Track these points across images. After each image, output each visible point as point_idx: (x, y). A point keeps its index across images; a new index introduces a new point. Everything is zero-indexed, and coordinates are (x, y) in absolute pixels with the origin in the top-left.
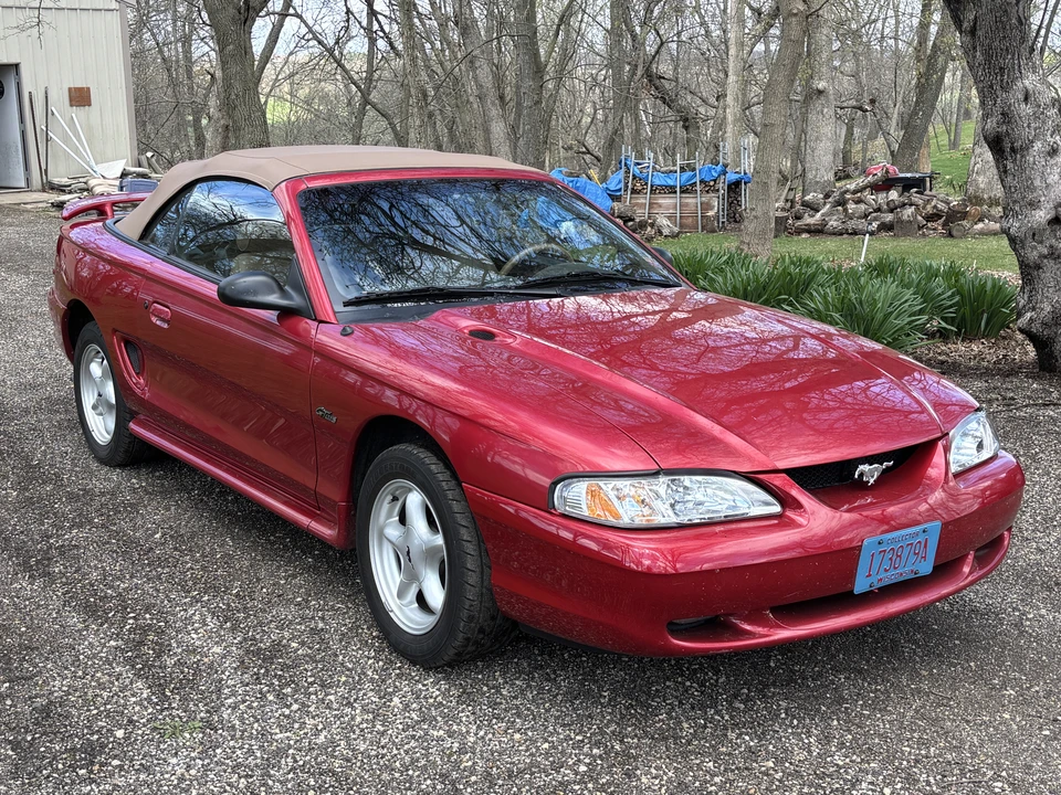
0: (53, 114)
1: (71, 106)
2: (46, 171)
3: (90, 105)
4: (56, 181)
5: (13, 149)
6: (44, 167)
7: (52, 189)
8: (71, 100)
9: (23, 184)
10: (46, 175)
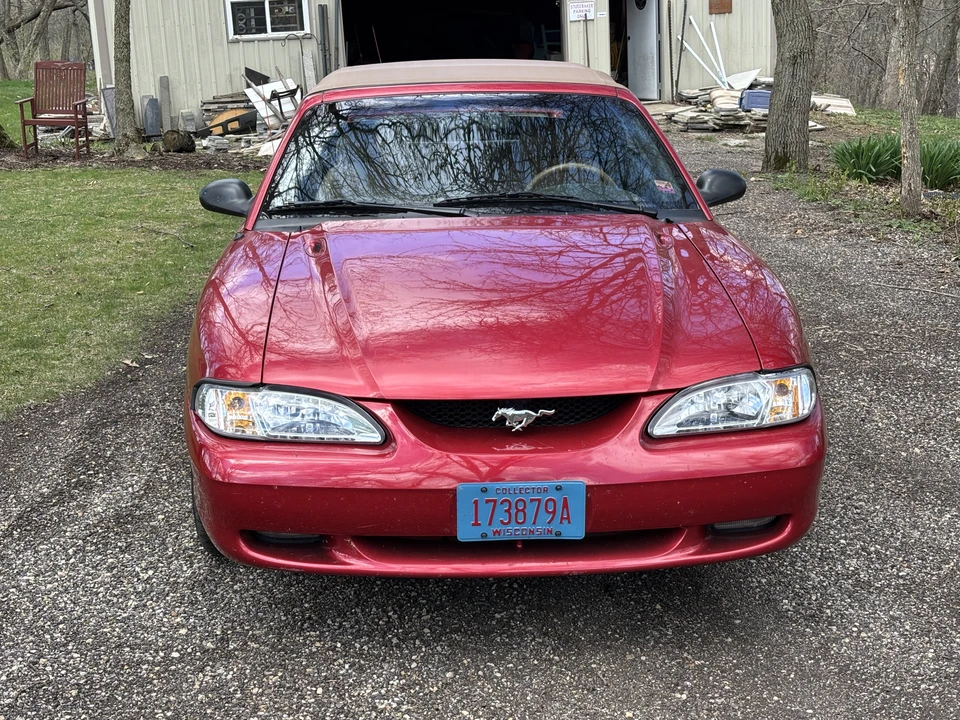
0: (691, 23)
1: (711, 14)
2: (677, 82)
3: (730, 12)
4: (687, 92)
5: (650, 61)
6: (675, 79)
7: (681, 101)
8: (710, 8)
9: (655, 96)
10: (677, 86)
